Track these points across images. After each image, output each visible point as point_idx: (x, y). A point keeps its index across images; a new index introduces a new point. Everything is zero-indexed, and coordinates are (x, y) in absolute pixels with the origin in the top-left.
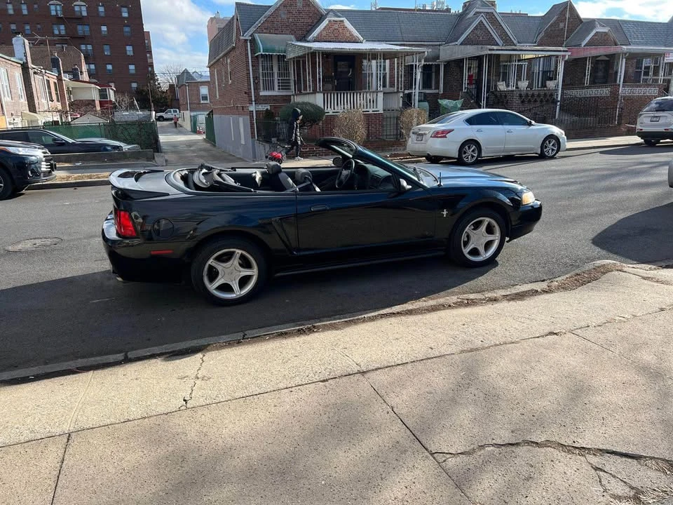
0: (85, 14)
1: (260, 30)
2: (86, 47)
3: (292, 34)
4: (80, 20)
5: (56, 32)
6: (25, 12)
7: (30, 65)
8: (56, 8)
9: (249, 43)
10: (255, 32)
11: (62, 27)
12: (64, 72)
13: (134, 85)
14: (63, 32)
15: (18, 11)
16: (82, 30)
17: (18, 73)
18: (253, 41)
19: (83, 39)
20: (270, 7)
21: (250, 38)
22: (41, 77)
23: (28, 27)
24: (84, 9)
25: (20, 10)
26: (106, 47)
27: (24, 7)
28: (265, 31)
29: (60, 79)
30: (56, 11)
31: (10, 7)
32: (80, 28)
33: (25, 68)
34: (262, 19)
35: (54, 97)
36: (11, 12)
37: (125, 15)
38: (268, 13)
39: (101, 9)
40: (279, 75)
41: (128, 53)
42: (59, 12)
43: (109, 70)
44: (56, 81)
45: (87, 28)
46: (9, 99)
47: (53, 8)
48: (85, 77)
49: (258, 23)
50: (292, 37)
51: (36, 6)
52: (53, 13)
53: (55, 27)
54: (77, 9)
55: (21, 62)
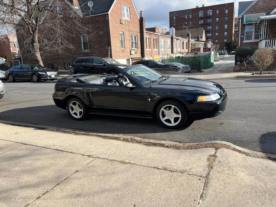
0: (211, 14)
1: (247, 13)
2: (209, 27)
3: (265, 12)
4: (209, 17)
5: (200, 23)
6: (191, 17)
7: (174, 37)
8: (201, 14)
9: (240, 20)
10: (244, 14)
11: (202, 21)
12: (191, 38)
13: (225, 40)
14: (202, 23)
15: (188, 17)
16: (209, 21)
17: (169, 40)
18: (242, 18)
19: (209, 25)
20: (254, 1)
21: (241, 17)
22: (180, 41)
23: (191, 22)
24: (211, 12)
25: (189, 17)
26: (217, 26)
27: (191, 15)
28: (250, 13)
29: (189, 41)
30: (201, 15)
31: (186, 16)
32: (208, 20)
33: (172, 38)
34: (249, 7)
35: (185, 47)
36: (186, 18)
37: (227, 12)
38: (253, 4)
39: (218, 11)
40: (255, 32)
41: (225, 28)
42: (202, 15)
43: (217, 35)
44: (187, 42)
45: (211, 20)
46: (163, 49)
47: (200, 14)
48: (204, 39)
49: (247, 10)
50: (265, 13)
51: (194, 14)
52: (200, 16)
53: (200, 21)
54: (209, 13)
55: (171, 36)
